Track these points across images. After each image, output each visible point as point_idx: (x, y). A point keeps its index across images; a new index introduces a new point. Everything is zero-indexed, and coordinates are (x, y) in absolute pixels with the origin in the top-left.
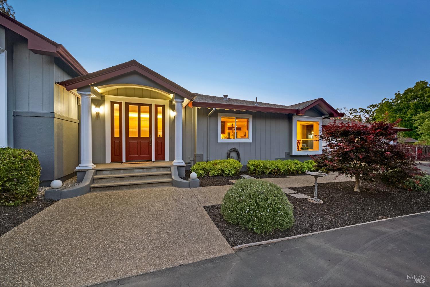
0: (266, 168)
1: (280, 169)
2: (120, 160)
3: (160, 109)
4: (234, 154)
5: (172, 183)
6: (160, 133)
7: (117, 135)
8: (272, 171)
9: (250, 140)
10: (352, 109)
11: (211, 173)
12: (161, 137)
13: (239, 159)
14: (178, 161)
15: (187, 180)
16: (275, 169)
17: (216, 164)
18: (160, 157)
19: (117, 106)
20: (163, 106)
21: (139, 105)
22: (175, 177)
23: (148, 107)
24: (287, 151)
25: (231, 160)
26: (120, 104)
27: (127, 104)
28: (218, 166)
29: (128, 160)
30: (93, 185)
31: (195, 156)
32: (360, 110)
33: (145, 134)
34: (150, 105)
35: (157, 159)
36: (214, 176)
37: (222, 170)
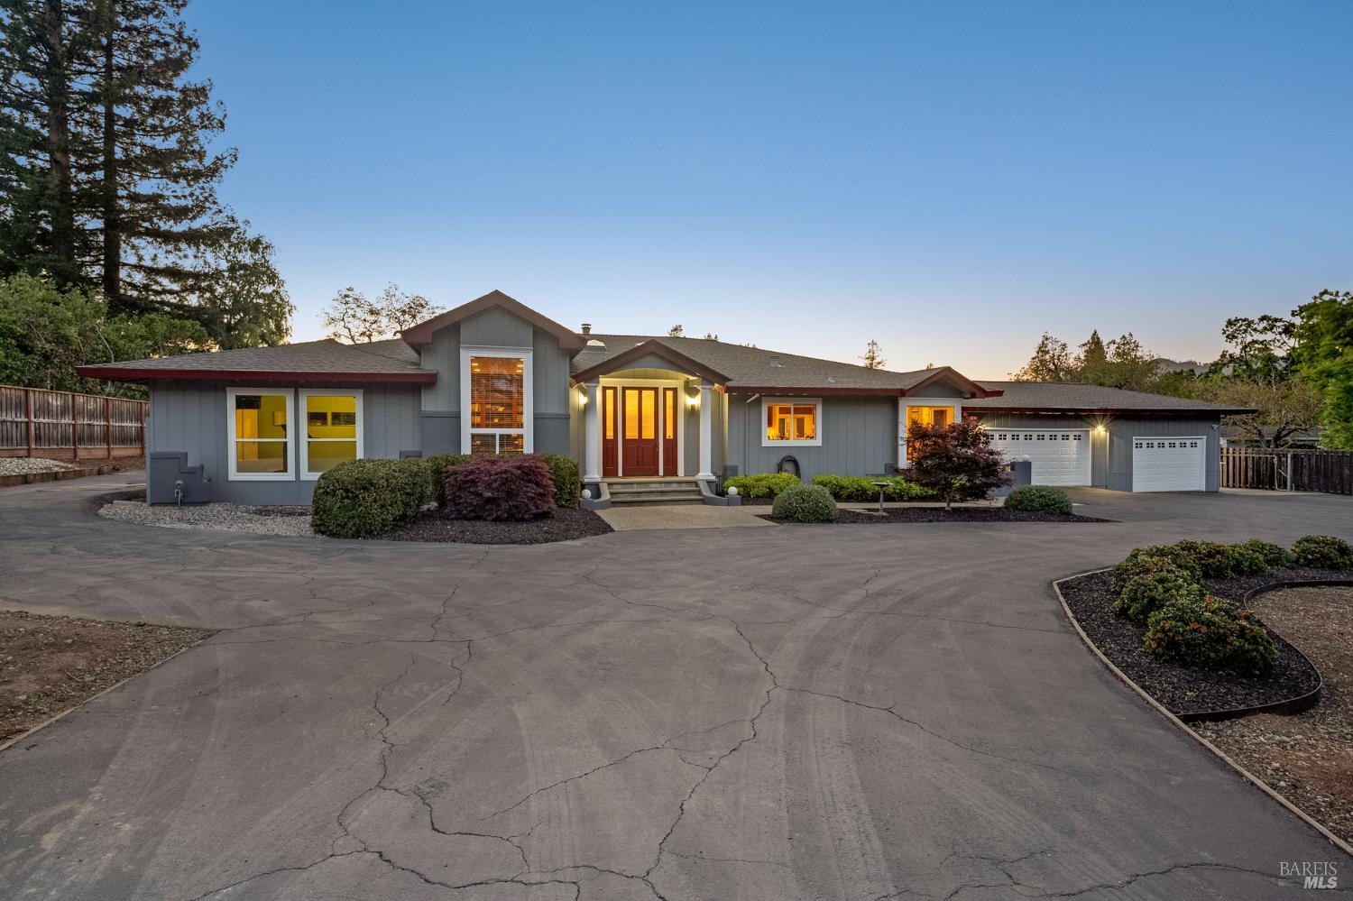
0: (842, 488)
1: (865, 491)
2: (616, 474)
3: (670, 394)
4: (789, 466)
5: (704, 501)
6: (670, 434)
7: (610, 435)
8: (852, 492)
9: (818, 442)
10: (1237, 320)
11: (753, 493)
12: (672, 437)
13: (798, 472)
14: (705, 473)
15: (723, 496)
16: (858, 491)
17: (760, 480)
18: (671, 469)
19: (610, 393)
20: (675, 390)
21: (640, 389)
22: (707, 493)
23: (653, 392)
24: (888, 461)
25: (785, 475)
26: (615, 389)
27: (624, 389)
28: (764, 483)
29: (625, 475)
30: (613, 500)
31: (725, 469)
32: (1265, 324)
33: (648, 433)
34: (656, 390)
35: (666, 474)
36: (757, 496)
37: (769, 488)
